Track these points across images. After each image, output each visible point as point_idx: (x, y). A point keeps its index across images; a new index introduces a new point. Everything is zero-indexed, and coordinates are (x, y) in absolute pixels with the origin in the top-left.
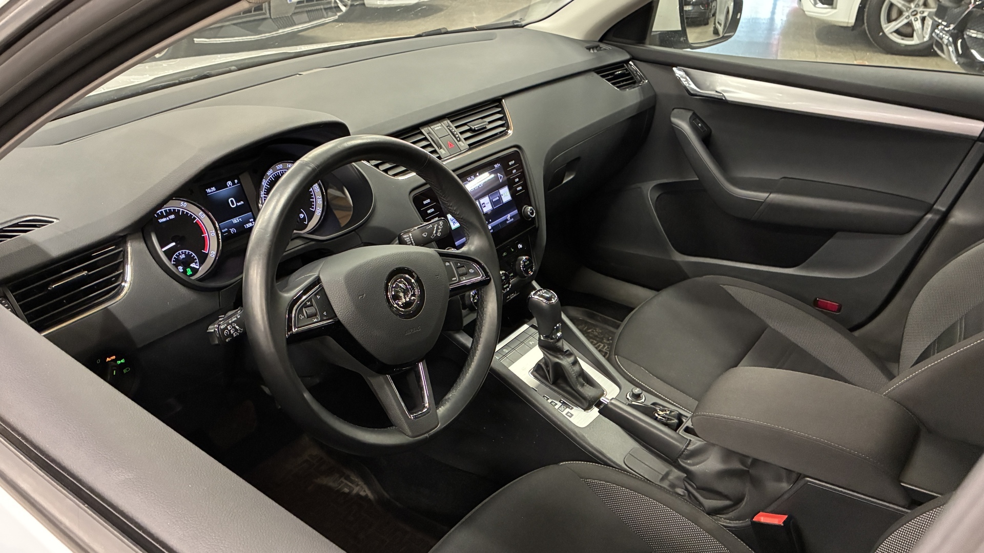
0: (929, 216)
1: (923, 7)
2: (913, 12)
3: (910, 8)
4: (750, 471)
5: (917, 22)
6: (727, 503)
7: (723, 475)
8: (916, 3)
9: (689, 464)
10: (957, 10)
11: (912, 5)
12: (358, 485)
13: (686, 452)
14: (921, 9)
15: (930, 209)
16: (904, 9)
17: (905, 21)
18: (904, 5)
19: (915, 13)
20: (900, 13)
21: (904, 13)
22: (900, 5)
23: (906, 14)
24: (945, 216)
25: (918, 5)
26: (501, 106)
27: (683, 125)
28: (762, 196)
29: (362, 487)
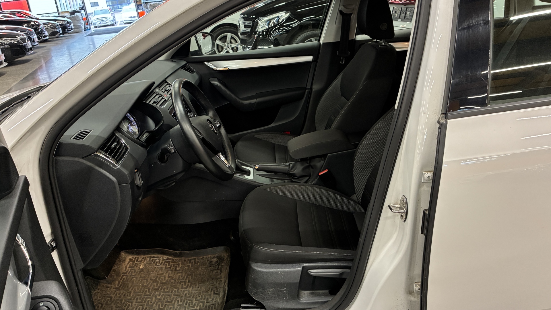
0: (307, 91)
1: (230, 44)
2: (227, 47)
3: (226, 45)
4: (311, 164)
5: (230, 50)
6: (308, 178)
7: (303, 169)
8: (227, 43)
9: (292, 172)
10: (250, 40)
11: (226, 44)
12: (161, 257)
13: (290, 168)
14: (230, 45)
15: (306, 89)
16: (223, 46)
17: (226, 51)
18: (222, 44)
19: (228, 47)
20: (222, 48)
21: (224, 48)
22: (221, 45)
23: (225, 48)
24: (311, 89)
25: (228, 43)
26: (166, 82)
27: (216, 83)
28: (254, 101)
29: (163, 257)
